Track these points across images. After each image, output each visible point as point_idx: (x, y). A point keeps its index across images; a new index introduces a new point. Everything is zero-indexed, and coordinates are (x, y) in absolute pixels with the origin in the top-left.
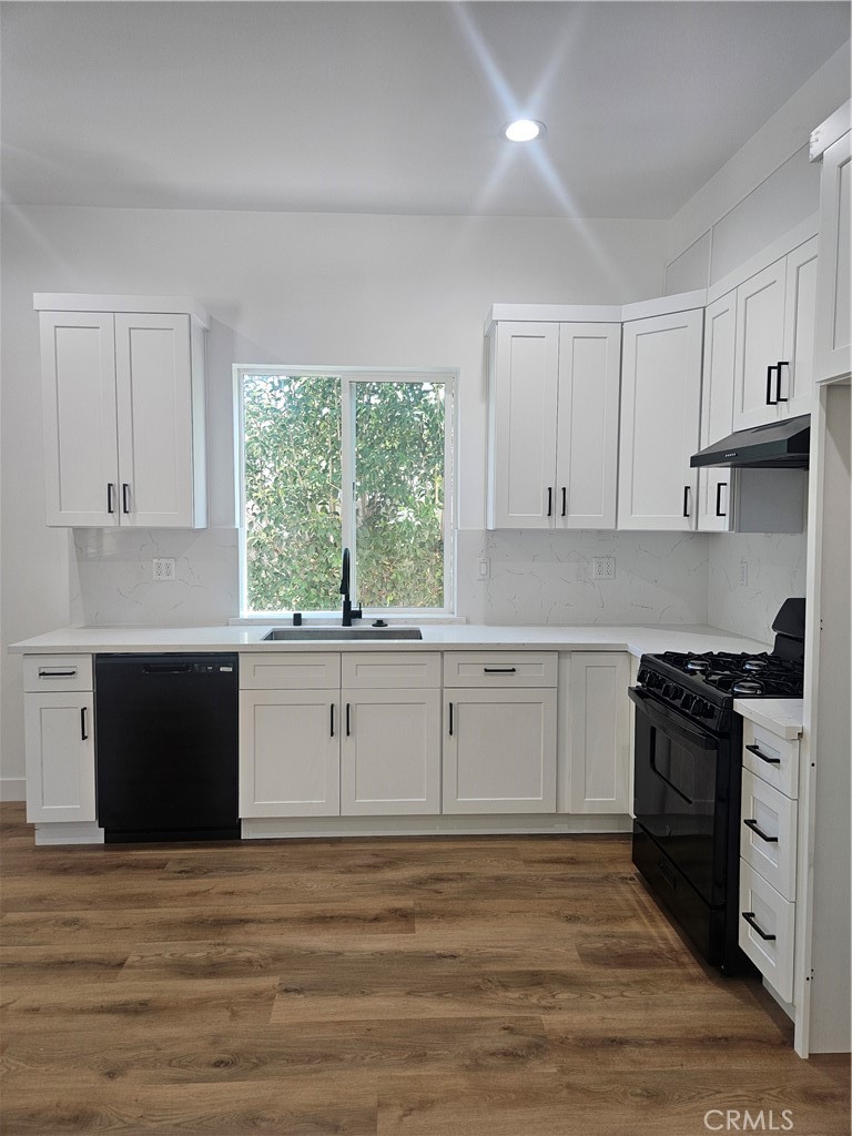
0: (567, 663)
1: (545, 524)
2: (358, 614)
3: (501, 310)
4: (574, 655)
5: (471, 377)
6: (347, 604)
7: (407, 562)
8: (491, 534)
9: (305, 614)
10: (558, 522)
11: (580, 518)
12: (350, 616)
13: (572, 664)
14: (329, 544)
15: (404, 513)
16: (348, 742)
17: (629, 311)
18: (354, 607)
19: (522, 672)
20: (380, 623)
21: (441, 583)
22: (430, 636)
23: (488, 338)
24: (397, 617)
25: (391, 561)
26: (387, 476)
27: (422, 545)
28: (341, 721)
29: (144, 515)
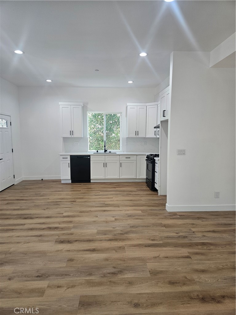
0: (138, 157)
1: (135, 136)
2: (107, 151)
3: (128, 104)
4: (139, 156)
5: (124, 114)
6: (105, 149)
7: (113, 143)
8: (127, 138)
9: (98, 151)
10: (137, 136)
11: (140, 136)
12: (105, 151)
13: (139, 157)
14: (99, 140)
15: (113, 135)
16: (106, 168)
17: (147, 104)
18: (106, 150)
19: (131, 159)
20: (110, 152)
21: (119, 147)
22: (117, 153)
23: (127, 107)
24: (112, 151)
25: (111, 143)
26: (110, 128)
27: (116, 140)
28: (105, 165)
29: (75, 135)
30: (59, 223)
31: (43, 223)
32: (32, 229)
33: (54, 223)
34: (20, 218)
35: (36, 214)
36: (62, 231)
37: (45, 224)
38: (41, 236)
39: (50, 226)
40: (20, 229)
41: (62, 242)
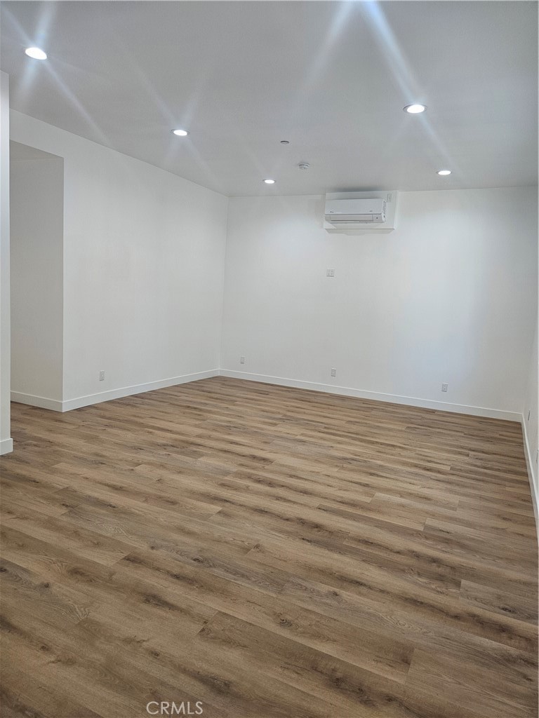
30: (247, 489)
31: (278, 498)
32: (305, 492)
33: (257, 493)
34: (331, 533)
35: (289, 533)
36: (252, 474)
37: (274, 496)
38: (291, 476)
39: (268, 488)
40: (327, 498)
41: (264, 460)
